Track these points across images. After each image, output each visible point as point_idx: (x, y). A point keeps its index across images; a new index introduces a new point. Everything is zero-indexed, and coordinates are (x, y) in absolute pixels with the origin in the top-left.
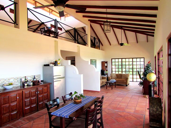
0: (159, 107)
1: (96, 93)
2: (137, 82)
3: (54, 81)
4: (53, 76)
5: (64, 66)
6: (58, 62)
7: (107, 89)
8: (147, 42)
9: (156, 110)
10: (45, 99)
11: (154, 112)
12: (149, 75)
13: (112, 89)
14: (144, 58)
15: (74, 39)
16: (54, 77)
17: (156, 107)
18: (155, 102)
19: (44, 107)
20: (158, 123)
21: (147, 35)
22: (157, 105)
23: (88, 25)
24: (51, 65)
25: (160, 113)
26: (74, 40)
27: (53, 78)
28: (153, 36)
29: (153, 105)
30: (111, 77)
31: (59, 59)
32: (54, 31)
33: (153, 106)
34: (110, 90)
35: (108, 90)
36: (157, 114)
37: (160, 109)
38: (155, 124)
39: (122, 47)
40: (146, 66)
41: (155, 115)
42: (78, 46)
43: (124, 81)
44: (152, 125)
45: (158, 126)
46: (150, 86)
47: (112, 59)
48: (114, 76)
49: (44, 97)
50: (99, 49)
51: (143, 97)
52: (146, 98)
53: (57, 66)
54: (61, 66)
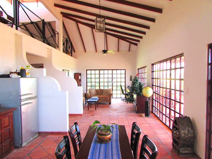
0: (191, 128)
1: (78, 117)
2: (117, 98)
3: (22, 103)
4: (20, 96)
5: (36, 78)
6: (27, 71)
7: (88, 110)
8: (129, 51)
9: (188, 132)
10: (6, 139)
11: (186, 136)
12: (146, 89)
13: (96, 110)
14: (125, 70)
15: (42, 36)
16: (22, 98)
17: (187, 129)
18: (184, 123)
19: (4, 153)
20: (188, 148)
21: (131, 43)
22: (188, 127)
23: (60, 20)
24: (14, 76)
25: (192, 135)
26: (42, 38)
27: (20, 100)
28: (136, 45)
29: (184, 126)
30: (90, 93)
31: (27, 66)
32: (13, 17)
33: (184, 128)
34: (93, 111)
35: (92, 111)
36: (189, 137)
37: (193, 130)
38: (187, 150)
39: (105, 54)
40: (134, 79)
41: (187, 138)
42: (48, 48)
43: (106, 98)
44: (183, 152)
45: (190, 152)
46: (147, 103)
47: (87, 70)
48: (94, 92)
49: (3, 136)
50: (72, 56)
51: (139, 116)
52: (143, 117)
53: (26, 77)
54: (31, 77)
